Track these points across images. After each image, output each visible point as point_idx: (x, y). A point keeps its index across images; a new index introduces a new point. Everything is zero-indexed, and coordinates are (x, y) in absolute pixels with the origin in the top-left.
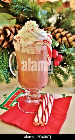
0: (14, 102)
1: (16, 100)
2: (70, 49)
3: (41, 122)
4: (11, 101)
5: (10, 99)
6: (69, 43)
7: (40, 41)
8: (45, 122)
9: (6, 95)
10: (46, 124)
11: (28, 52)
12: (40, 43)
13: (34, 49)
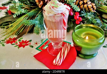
0: (46, 46)
1: (48, 45)
2: (88, 13)
3: (57, 64)
4: (44, 45)
5: (44, 44)
6: (89, 9)
7: (59, 14)
8: (60, 64)
9: (43, 40)
10: (60, 65)
11: (51, 20)
12: (58, 15)
13: (54, 19)
